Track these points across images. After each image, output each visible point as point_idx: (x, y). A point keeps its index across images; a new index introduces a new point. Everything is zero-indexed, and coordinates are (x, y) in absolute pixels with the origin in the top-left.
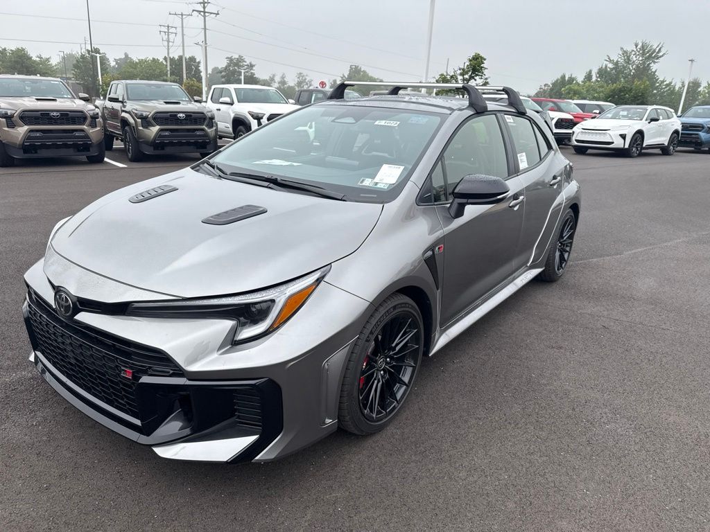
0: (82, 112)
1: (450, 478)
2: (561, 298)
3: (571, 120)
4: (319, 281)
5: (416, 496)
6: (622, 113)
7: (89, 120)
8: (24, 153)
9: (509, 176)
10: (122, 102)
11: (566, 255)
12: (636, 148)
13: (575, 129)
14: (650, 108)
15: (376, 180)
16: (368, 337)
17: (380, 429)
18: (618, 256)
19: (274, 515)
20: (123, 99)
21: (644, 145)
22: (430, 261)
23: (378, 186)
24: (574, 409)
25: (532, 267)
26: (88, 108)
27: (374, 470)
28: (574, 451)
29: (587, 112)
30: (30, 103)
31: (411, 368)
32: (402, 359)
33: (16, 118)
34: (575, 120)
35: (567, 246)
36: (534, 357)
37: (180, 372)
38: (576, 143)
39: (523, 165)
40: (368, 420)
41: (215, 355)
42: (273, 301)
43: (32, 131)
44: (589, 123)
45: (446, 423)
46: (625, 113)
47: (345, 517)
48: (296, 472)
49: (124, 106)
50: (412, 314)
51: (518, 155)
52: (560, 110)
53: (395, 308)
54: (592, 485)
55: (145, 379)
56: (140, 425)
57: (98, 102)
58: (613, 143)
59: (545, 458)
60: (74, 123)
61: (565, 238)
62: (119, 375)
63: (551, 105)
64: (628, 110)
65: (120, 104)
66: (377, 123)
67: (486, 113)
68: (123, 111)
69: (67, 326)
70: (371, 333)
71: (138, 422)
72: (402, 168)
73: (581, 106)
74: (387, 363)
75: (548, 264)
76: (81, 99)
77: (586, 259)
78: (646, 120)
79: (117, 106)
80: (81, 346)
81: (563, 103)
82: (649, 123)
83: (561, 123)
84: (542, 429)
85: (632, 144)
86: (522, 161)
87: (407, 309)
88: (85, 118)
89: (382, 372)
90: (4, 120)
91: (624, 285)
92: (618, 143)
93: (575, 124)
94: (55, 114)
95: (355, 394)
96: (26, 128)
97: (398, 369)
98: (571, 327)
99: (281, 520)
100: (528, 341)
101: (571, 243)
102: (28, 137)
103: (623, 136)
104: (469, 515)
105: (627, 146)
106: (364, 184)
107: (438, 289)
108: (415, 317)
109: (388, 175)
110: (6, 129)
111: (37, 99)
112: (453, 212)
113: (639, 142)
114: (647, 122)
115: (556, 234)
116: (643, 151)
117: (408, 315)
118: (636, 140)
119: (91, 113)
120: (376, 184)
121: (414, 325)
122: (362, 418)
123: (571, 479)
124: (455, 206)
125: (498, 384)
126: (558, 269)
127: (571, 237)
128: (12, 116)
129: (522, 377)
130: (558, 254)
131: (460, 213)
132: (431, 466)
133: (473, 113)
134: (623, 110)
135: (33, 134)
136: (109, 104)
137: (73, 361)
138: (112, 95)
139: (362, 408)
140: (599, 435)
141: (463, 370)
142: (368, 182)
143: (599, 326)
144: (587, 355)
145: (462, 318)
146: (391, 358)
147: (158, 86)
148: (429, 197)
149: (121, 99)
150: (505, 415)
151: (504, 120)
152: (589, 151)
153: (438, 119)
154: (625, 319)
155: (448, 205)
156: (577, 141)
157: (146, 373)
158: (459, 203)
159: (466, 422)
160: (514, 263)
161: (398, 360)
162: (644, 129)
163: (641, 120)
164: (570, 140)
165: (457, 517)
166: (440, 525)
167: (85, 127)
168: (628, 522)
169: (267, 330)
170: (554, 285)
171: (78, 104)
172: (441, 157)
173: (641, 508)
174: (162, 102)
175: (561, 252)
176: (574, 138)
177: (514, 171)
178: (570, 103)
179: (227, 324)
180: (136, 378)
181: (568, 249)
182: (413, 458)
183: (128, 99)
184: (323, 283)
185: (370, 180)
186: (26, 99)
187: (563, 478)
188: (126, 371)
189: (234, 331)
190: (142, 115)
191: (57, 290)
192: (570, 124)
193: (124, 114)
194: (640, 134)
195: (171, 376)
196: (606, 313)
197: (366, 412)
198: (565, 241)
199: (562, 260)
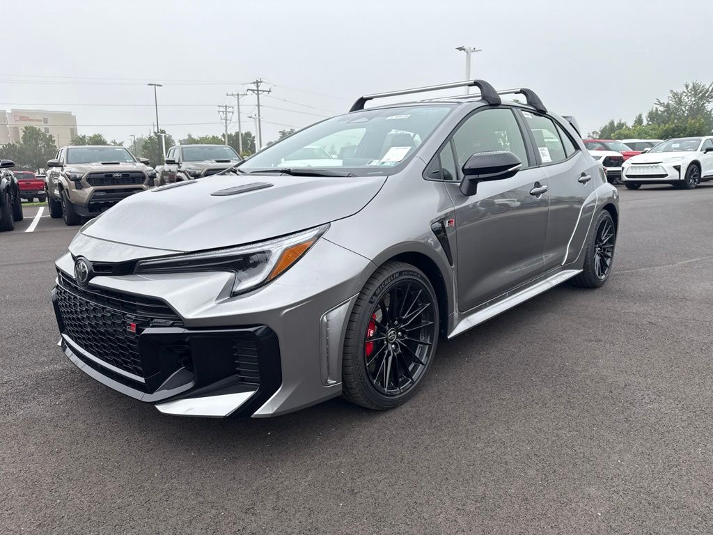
0: (141, 172)
1: (466, 449)
2: (603, 301)
3: (620, 157)
4: (319, 236)
5: (426, 463)
6: (673, 146)
7: (147, 179)
8: (90, 211)
9: (529, 166)
10: (178, 164)
11: (608, 262)
12: (693, 178)
13: (623, 165)
14: (704, 139)
15: (383, 160)
16: (372, 298)
17: (394, 405)
18: (671, 265)
19: (274, 476)
20: (179, 161)
21: (702, 176)
22: (440, 232)
23: (385, 164)
24: (611, 392)
25: (568, 266)
26: (148, 169)
27: (383, 440)
28: (608, 427)
29: (637, 149)
30: (97, 167)
31: (427, 346)
32: (415, 334)
33: (84, 181)
34: (624, 158)
35: (608, 251)
36: (570, 349)
37: (178, 320)
38: (627, 179)
39: (546, 158)
40: (377, 390)
41: (213, 304)
42: (269, 252)
43: (96, 191)
44: (639, 158)
45: (467, 403)
46: (677, 145)
47: (348, 479)
48: (302, 441)
49: (180, 167)
50: (421, 283)
51: (539, 149)
52: (607, 149)
53: (401, 273)
54: (628, 457)
55: (148, 331)
56: (144, 382)
57: (158, 168)
58: (667, 175)
59: (575, 433)
60: (134, 183)
61: (605, 242)
62: (125, 330)
63: (599, 146)
64: (680, 142)
65: (177, 166)
66: (388, 118)
67: (500, 106)
68: (179, 171)
69: (84, 294)
70: (375, 294)
71: (142, 380)
72: (409, 148)
73: (631, 145)
74: (398, 337)
75: (587, 265)
76: (142, 162)
77: (634, 269)
78: (701, 151)
79: (173, 168)
80: (94, 309)
81: (610, 144)
82: (705, 153)
83: (608, 162)
84: (573, 408)
85: (688, 174)
86: (544, 154)
87: (415, 278)
88: (144, 178)
89: (393, 346)
90: (74, 182)
91: (677, 289)
92: (673, 175)
93: (623, 161)
94: (117, 175)
95: (360, 357)
96: (92, 188)
97: (413, 346)
98: (612, 324)
99: (281, 480)
100: (564, 336)
101: (613, 248)
102: (94, 196)
103: (678, 168)
104: (484, 480)
105: (683, 178)
106: (372, 164)
107: (451, 265)
108: (425, 287)
109: (395, 155)
110: (75, 190)
111: (103, 164)
112: (464, 190)
113: (695, 173)
114: (703, 152)
115: (592, 234)
116: (702, 184)
117: (415, 286)
118: (692, 171)
119: (150, 173)
120: (384, 163)
121: (425, 298)
122: (371, 387)
123: (604, 450)
124: (466, 183)
125: (527, 372)
126: (599, 275)
127: (612, 241)
128: (80, 179)
129: (554, 365)
130: (597, 258)
131: (472, 191)
132: (445, 438)
133: (484, 104)
134: (674, 143)
135: (98, 194)
136: (167, 167)
137: (89, 330)
138: (171, 158)
139: (371, 378)
140: (638, 413)
141: (489, 359)
142: (375, 163)
143: (644, 322)
144: (630, 346)
145: (486, 306)
146: (403, 332)
147: (210, 149)
148: (436, 173)
149: (177, 161)
150: (532, 396)
151: (522, 116)
152: (643, 186)
153: (448, 109)
154: (675, 316)
155: (459, 184)
156: (628, 176)
157: (147, 325)
158: (470, 180)
159: (488, 401)
160: (547, 258)
161: (410, 334)
162: (700, 160)
163: (696, 150)
164: (620, 177)
165: (471, 481)
166: (450, 487)
167: (143, 185)
168: (669, 488)
169: (265, 280)
170: (597, 291)
171: (139, 166)
172: (449, 138)
173: (685, 478)
174: (214, 161)
175: (601, 256)
176: (624, 174)
177: (535, 162)
178: (619, 143)
179: (226, 276)
180: (139, 331)
181: (609, 254)
182: (427, 431)
183: (183, 160)
184: (321, 239)
185: (377, 161)
186: (94, 164)
187: (594, 450)
188: (130, 325)
189: (232, 283)
190: (195, 173)
191: (76, 259)
192: (618, 161)
193: (179, 174)
194: (695, 165)
195: (170, 326)
196: (653, 312)
197: (375, 381)
198: (605, 245)
199: (604, 266)
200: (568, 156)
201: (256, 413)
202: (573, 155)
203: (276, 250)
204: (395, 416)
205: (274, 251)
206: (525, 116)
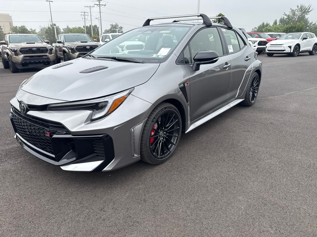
0: (46, 48)
1: (191, 181)
2: (252, 113)
3: (266, 41)
4: (129, 94)
5: (175, 187)
6: (289, 36)
7: (49, 51)
8: (23, 66)
9: (223, 54)
10: (63, 43)
11: (256, 95)
12: (297, 52)
13: (267, 45)
14: (303, 33)
15: (158, 54)
16: (153, 120)
17: (162, 162)
18: (282, 95)
19: (112, 194)
20: (63, 42)
21: (300, 51)
22: (183, 89)
23: (159, 57)
24: (252, 155)
25: (238, 98)
26: (48, 46)
27: (157, 177)
28: (250, 170)
29: (274, 38)
30: (24, 45)
31: (177, 137)
32: (172, 133)
33: (18, 52)
34: (267, 41)
35: (256, 90)
36: (236, 135)
37: (68, 132)
38: (268, 52)
39: (231, 50)
40: (156, 157)
41: (83, 125)
42: (107, 102)
43: (25, 57)
44: (273, 42)
45: (192, 160)
46: (291, 36)
47: (143, 195)
48: (124, 179)
49: (64, 45)
50: (175, 112)
51: (228, 46)
52: (260, 37)
53: (165, 108)
54: (256, 183)
55: (55, 136)
56: (54, 157)
57: (54, 44)
58: (285, 50)
59: (236, 173)
60: (43, 53)
61: (255, 86)
62: (45, 135)
63: (257, 35)
64: (292, 35)
65: (62, 44)
66: (161, 32)
67: (212, 27)
68: (64, 47)
69: (24, 118)
70: (154, 118)
71: (54, 156)
72: (170, 49)
73: (271, 35)
74: (164, 134)
75: (246, 97)
76: (45, 42)
77: (267, 97)
78: (301, 39)
79: (61, 45)
80: (30, 125)
81: (262, 34)
82: (302, 40)
83: (260, 43)
84: (236, 162)
85: (294, 50)
86: (230, 49)
87: (172, 110)
88: (47, 50)
89: (162, 138)
90: (14, 52)
91: (283, 107)
92: (288, 50)
93: (267, 43)
94: (34, 49)
95: (148, 145)
96: (23, 55)
97: (171, 137)
98: (255, 123)
99: (115, 196)
100: (234, 129)
101: (258, 89)
102: (24, 59)
103: (290, 47)
104: (198, 194)
105: (292, 51)
106: (153, 56)
107: (187, 103)
108: (176, 113)
109: (164, 52)
110: (15, 56)
111: (27, 43)
112: (194, 68)
113: (298, 49)
114: (301, 40)
115: (249, 83)
116: (300, 54)
117: (172, 113)
118: (296, 49)
119: (50, 48)
120: (158, 56)
121: (176, 117)
122: (153, 156)
123: (247, 181)
124: (195, 65)
125: (218, 146)
126: (251, 100)
127: (258, 86)
128: (17, 51)
129: (229, 143)
130: (251, 93)
131: (197, 68)
132: (183, 176)
133: (204, 26)
134: (290, 35)
135: (26, 58)
136: (58, 45)
137: (28, 133)
138: (59, 40)
139: (152, 152)
140: (262, 164)
141: (202, 140)
142: (155, 56)
143: (268, 122)
144: (261, 134)
145: (202, 118)
146: (166, 132)
147: (78, 36)
148: (182, 61)
149: (62, 42)
150: (219, 157)
151: (221, 31)
152: (275, 55)
153: (188, 29)
154: (281, 120)
155: (192, 65)
156: (268, 50)
157: (54, 133)
158: (197, 64)
159: (201, 160)
160: (228, 95)
161: (169, 133)
162: (300, 43)
163: (299, 39)
164: (265, 50)
165: (192, 195)
166: (184, 198)
167: (47, 54)
168: (271, 197)
169: (106, 114)
170: (250, 108)
171: (44, 45)
172: (188, 44)
173: (278, 192)
174: (80, 42)
175: (253, 92)
176: (267, 49)
177: (226, 52)
178: (265, 34)
179: (88, 112)
180: (51, 136)
181: (256, 91)
182: (176, 173)
183: (66, 42)
184: (130, 95)
185: (155, 55)
186: (23, 43)
187: (243, 181)
188: (47, 133)
189: (91, 115)
190: (71, 48)
191: (20, 102)
192: (265, 43)
193: (64, 48)
194: (298, 45)
195: (65, 134)
196: (273, 118)
197: (154, 154)
198: (255, 87)
199: (254, 96)
200: (241, 48)
201: (104, 170)
202: (244, 47)
203: (111, 100)
204: (163, 166)
205: (109, 101)
206: (223, 31)
